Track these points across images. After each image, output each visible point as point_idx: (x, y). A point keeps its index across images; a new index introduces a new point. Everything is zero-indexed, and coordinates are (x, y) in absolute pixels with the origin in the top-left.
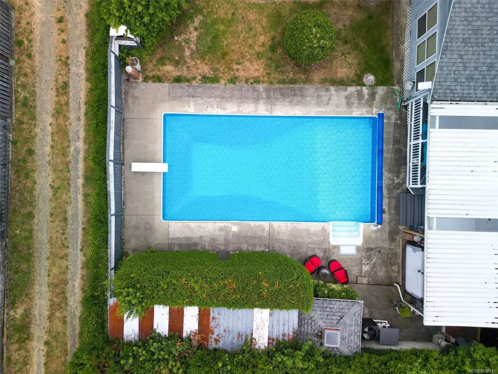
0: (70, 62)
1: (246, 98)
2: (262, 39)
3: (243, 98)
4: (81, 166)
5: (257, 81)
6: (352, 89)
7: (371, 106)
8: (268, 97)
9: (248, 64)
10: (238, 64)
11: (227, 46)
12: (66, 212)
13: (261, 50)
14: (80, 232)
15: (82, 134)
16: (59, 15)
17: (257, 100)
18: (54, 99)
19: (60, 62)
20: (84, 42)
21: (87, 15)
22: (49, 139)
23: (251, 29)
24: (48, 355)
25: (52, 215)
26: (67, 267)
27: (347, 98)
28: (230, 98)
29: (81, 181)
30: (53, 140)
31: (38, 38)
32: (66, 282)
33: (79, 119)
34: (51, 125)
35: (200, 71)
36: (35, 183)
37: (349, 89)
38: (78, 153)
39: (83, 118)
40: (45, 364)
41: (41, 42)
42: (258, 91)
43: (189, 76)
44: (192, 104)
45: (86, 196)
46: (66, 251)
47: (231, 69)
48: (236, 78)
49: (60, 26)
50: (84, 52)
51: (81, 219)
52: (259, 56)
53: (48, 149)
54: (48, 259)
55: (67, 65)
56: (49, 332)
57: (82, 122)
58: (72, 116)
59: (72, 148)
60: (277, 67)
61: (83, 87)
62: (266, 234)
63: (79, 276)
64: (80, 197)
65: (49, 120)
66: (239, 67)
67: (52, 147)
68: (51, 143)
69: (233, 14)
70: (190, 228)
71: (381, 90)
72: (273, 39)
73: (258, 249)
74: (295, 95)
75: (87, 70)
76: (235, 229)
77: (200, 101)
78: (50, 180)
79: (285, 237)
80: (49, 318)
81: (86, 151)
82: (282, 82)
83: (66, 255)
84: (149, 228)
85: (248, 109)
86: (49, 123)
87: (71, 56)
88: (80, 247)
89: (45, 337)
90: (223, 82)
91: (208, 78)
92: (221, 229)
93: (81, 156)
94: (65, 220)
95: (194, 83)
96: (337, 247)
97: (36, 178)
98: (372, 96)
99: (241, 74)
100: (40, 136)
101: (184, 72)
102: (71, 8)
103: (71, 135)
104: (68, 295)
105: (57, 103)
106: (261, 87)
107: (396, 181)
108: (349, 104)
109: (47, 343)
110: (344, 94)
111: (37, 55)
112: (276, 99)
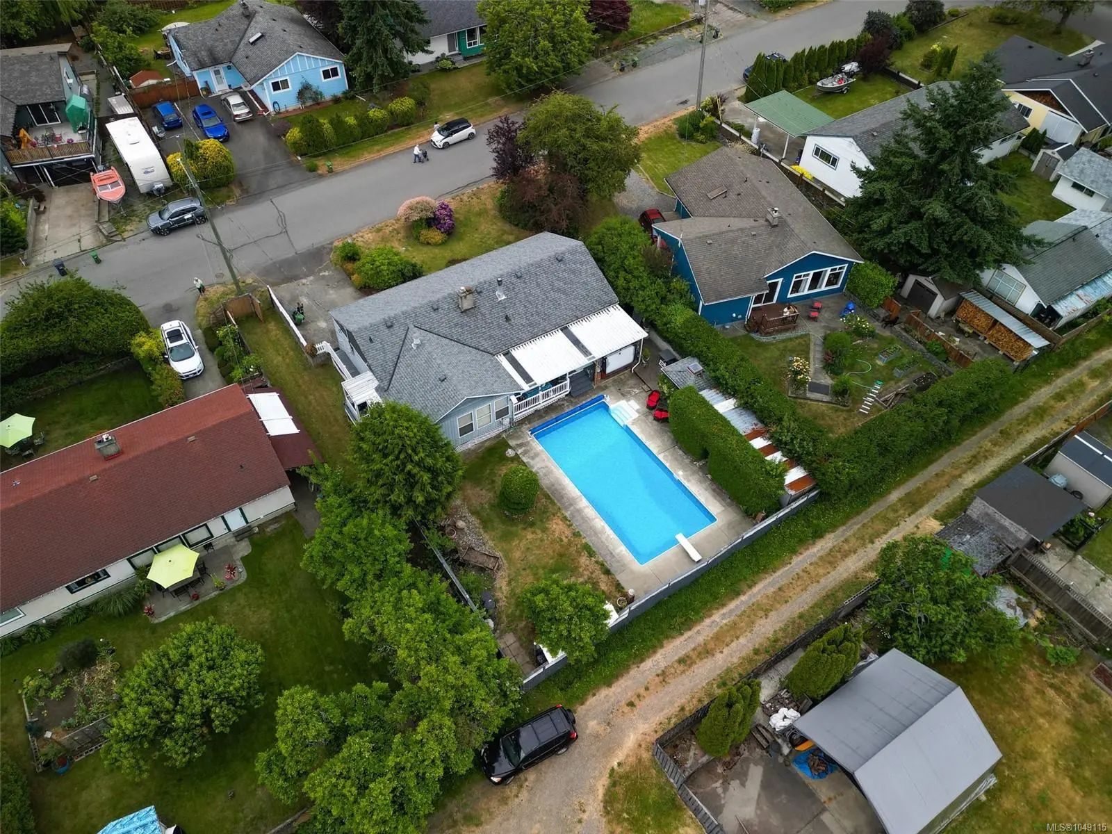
0: (659, 672)
1: (583, 518)
2: (530, 536)
3: (585, 520)
4: (732, 605)
5: (565, 519)
6: (525, 459)
7: (528, 442)
8: (571, 505)
9: (557, 534)
10: (562, 540)
11: (552, 558)
12: (774, 592)
13: (539, 531)
14: (779, 573)
15: (708, 621)
16: (627, 709)
17: (579, 511)
18: (699, 663)
19: (667, 679)
20: (634, 672)
21: (609, 685)
22: (734, 645)
23: (528, 549)
24: (878, 535)
25: (786, 602)
26: (811, 564)
27: (533, 458)
28: (593, 529)
29: (743, 598)
30: (732, 641)
31: (662, 714)
32: (821, 558)
33: (698, 632)
34: (721, 652)
35: (588, 562)
36: (775, 631)
37: (525, 461)
38: (724, 614)
39: (695, 629)
40: (885, 533)
41: (662, 710)
42: (572, 514)
43: (598, 567)
44: (618, 551)
45: (750, 587)
46: (801, 574)
47: (570, 543)
48: (574, 534)
49: (637, 702)
50: (642, 665)
51: (769, 579)
52: (544, 530)
53: (742, 640)
54: (818, 582)
55: (663, 672)
56: (864, 545)
57: (698, 628)
58: (700, 639)
59: (724, 621)
60: (544, 512)
61: (671, 646)
62: (666, 453)
63: (808, 552)
64: (755, 590)
65: (719, 656)
66: (564, 538)
67: (737, 638)
68: (735, 641)
69: (524, 569)
70: (706, 500)
71: (512, 443)
72: (525, 529)
73: (681, 452)
74: (556, 490)
75: (655, 652)
76: (681, 473)
77: (611, 547)
78: (763, 621)
79: (659, 442)
80: (855, 552)
81: (717, 609)
82: (553, 503)
83: (803, 571)
84: (730, 525)
85: (590, 512)
86: (721, 655)
87: (654, 674)
88: (789, 566)
89: (870, 546)
90: (584, 541)
91: (589, 553)
92: (689, 481)
93: (725, 610)
94: (780, 589)
95: (601, 559)
96: (638, 411)
97: (772, 633)
98: (521, 445)
99: (568, 532)
100: (738, 655)
101: (598, 573)
102: (613, 705)
103: (715, 630)
104: (827, 550)
105: (701, 659)
106: (567, 514)
107: (566, 404)
108: (537, 455)
109: (873, 542)
110: (532, 462)
111: (676, 705)
112: (568, 499)
